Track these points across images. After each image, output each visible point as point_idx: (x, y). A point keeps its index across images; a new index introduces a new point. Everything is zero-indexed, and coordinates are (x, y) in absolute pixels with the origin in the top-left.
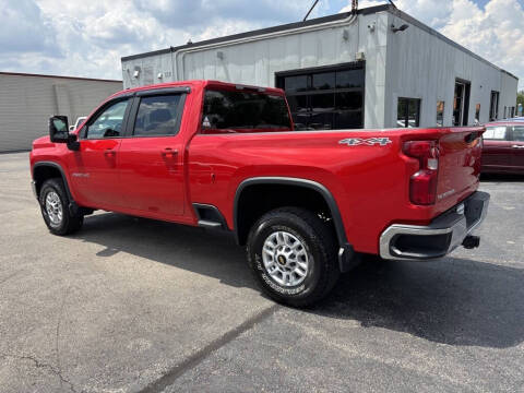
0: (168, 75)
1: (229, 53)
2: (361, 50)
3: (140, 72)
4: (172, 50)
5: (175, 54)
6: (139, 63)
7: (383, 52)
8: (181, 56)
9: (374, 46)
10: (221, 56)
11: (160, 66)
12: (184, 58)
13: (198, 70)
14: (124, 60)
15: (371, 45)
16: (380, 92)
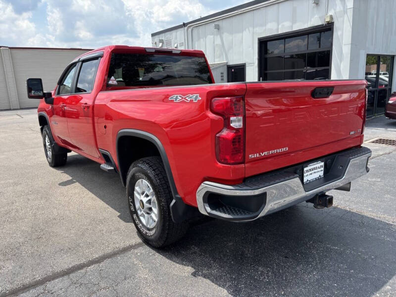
0: (182, 44)
1: (224, 24)
2: (331, 13)
3: (163, 43)
4: (184, 25)
5: (186, 28)
6: (162, 37)
7: (350, 13)
8: (190, 30)
9: (342, 8)
10: (218, 27)
11: (176, 38)
12: (192, 30)
13: (202, 40)
14: (153, 35)
15: (339, 7)
16: (346, 50)
